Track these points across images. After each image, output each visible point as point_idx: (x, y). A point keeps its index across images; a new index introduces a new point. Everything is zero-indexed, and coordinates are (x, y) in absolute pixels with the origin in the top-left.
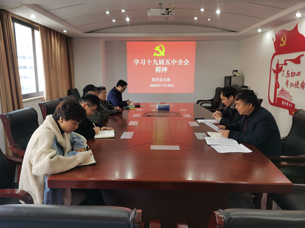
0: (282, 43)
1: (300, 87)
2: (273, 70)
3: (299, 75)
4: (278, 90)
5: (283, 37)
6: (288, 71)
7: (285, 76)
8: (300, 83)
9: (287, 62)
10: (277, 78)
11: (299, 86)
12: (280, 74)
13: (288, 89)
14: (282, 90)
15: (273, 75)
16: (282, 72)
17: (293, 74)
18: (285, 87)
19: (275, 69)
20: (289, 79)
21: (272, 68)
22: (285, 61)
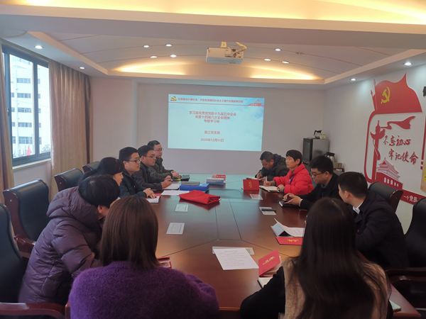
0: (385, 99)
1: (410, 160)
2: (371, 134)
3: (408, 144)
4: (379, 162)
5: (385, 90)
6: (393, 137)
7: (388, 144)
8: (410, 155)
9: (391, 124)
10: (376, 145)
11: (408, 159)
12: (381, 141)
13: (392, 162)
14: (384, 163)
15: (371, 141)
16: (384, 138)
17: (400, 142)
18: (388, 160)
19: (374, 133)
20: (393, 148)
21: (370, 131)
22: (388, 123)
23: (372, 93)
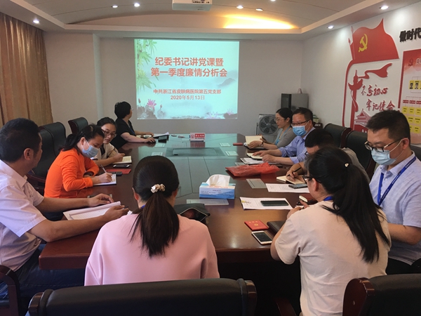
0: (362, 47)
3: (385, 93)
4: (357, 114)
5: (363, 38)
6: (371, 87)
7: (365, 95)
8: (387, 104)
9: (368, 74)
10: (354, 97)
12: (359, 92)
13: (370, 113)
14: (362, 115)
15: (350, 93)
16: (362, 88)
17: (377, 92)
18: (366, 111)
19: (352, 84)
20: (371, 98)
21: (348, 82)
22: (366, 72)
23: (349, 41)
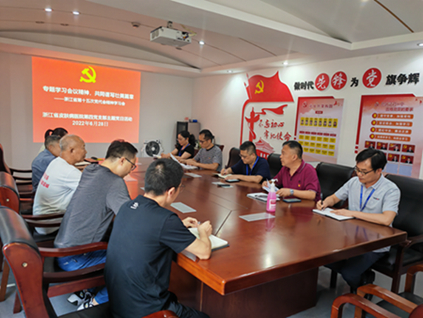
1: (284, 138)
3: (282, 126)
4: (254, 141)
6: (268, 121)
7: (263, 127)
8: (284, 134)
10: (252, 127)
11: (282, 137)
12: (256, 125)
13: (268, 141)
14: (260, 141)
15: (246, 125)
16: (259, 121)
17: (274, 125)
18: (264, 139)
19: (249, 117)
20: (268, 130)
21: (245, 115)
22: (263, 110)
23: (245, 85)
